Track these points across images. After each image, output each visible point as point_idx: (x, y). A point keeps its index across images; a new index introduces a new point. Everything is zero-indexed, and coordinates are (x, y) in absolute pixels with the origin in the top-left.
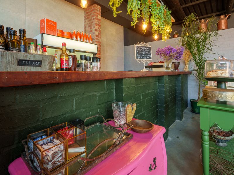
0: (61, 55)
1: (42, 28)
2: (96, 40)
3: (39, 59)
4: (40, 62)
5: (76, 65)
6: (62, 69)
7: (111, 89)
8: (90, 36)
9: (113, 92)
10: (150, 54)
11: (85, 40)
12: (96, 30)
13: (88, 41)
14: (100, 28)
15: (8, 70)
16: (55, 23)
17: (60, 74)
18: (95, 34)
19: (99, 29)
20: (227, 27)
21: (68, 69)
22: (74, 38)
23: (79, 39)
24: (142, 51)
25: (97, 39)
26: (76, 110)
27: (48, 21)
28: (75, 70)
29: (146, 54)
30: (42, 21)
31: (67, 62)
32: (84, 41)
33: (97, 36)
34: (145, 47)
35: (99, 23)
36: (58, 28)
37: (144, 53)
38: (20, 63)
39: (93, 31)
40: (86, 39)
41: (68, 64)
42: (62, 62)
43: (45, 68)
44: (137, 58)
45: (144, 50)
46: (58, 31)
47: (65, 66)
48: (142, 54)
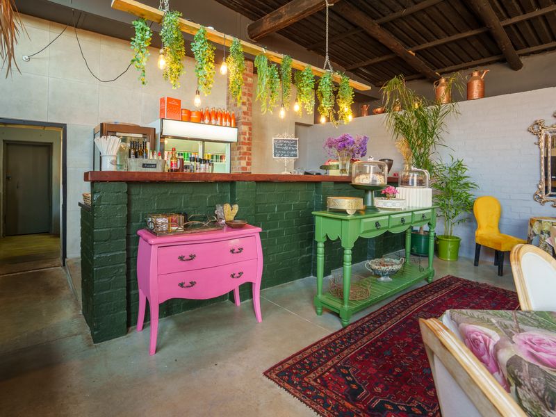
0: (171, 159)
1: (162, 111)
2: (243, 120)
3: (155, 163)
4: (156, 165)
5: (184, 167)
6: (172, 170)
7: (224, 193)
8: (234, 115)
9: (227, 196)
10: (296, 150)
11: (224, 123)
12: (244, 104)
13: (228, 124)
14: (250, 99)
15: (138, 171)
16: (179, 102)
17: (170, 174)
18: (242, 111)
19: (248, 100)
20: (484, 95)
21: (176, 170)
22: (207, 121)
23: (213, 121)
24: (283, 146)
25: (244, 118)
26: (185, 207)
27: (169, 99)
28: (183, 171)
29: (289, 150)
30: (162, 100)
31: (176, 164)
32: (221, 125)
33: (245, 113)
34: (289, 140)
35: (249, 90)
36: (183, 106)
37: (286, 148)
38: (144, 166)
39: (239, 104)
40: (226, 121)
41: (177, 166)
42: (172, 164)
43: (159, 169)
44: (275, 156)
45: (287, 144)
46: (183, 112)
47: (174, 168)
48: (283, 150)
